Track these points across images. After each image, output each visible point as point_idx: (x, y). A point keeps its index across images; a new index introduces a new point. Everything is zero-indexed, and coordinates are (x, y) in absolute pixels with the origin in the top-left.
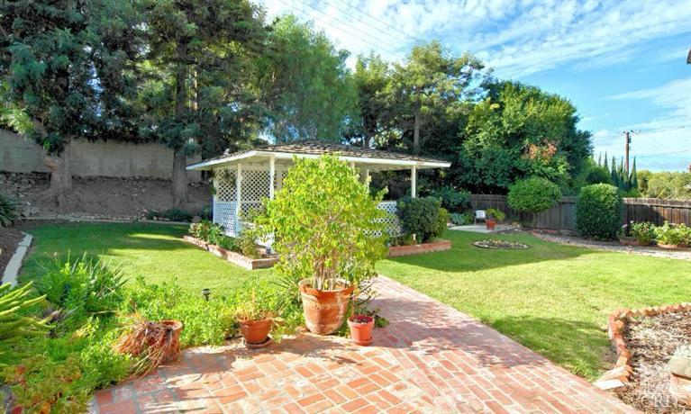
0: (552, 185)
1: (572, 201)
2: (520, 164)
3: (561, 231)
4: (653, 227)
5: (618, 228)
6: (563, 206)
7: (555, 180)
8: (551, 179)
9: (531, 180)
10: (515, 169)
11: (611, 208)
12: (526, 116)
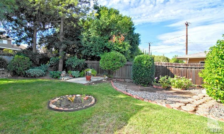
0: (121, 55)
1: (131, 64)
2: (108, 45)
3: (126, 80)
4: (169, 78)
5: (153, 79)
6: (127, 66)
7: (124, 53)
8: (122, 53)
9: (111, 53)
10: (105, 47)
11: (149, 68)
12: (110, 19)
